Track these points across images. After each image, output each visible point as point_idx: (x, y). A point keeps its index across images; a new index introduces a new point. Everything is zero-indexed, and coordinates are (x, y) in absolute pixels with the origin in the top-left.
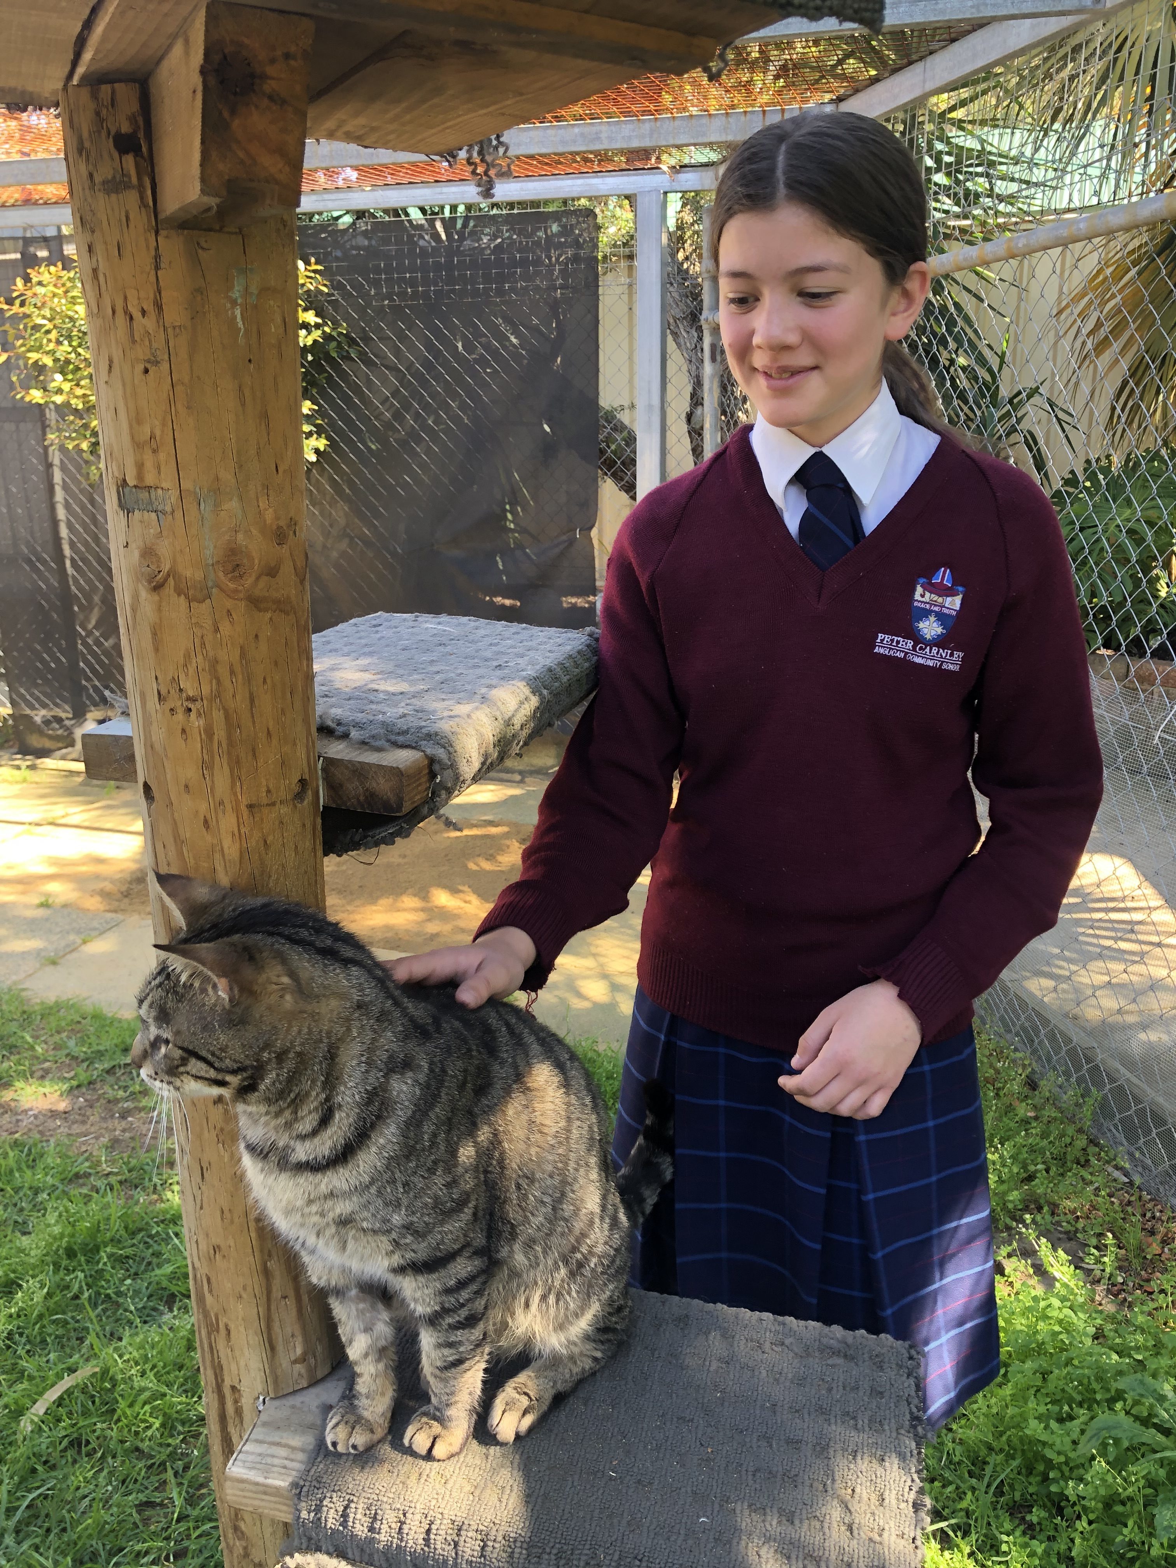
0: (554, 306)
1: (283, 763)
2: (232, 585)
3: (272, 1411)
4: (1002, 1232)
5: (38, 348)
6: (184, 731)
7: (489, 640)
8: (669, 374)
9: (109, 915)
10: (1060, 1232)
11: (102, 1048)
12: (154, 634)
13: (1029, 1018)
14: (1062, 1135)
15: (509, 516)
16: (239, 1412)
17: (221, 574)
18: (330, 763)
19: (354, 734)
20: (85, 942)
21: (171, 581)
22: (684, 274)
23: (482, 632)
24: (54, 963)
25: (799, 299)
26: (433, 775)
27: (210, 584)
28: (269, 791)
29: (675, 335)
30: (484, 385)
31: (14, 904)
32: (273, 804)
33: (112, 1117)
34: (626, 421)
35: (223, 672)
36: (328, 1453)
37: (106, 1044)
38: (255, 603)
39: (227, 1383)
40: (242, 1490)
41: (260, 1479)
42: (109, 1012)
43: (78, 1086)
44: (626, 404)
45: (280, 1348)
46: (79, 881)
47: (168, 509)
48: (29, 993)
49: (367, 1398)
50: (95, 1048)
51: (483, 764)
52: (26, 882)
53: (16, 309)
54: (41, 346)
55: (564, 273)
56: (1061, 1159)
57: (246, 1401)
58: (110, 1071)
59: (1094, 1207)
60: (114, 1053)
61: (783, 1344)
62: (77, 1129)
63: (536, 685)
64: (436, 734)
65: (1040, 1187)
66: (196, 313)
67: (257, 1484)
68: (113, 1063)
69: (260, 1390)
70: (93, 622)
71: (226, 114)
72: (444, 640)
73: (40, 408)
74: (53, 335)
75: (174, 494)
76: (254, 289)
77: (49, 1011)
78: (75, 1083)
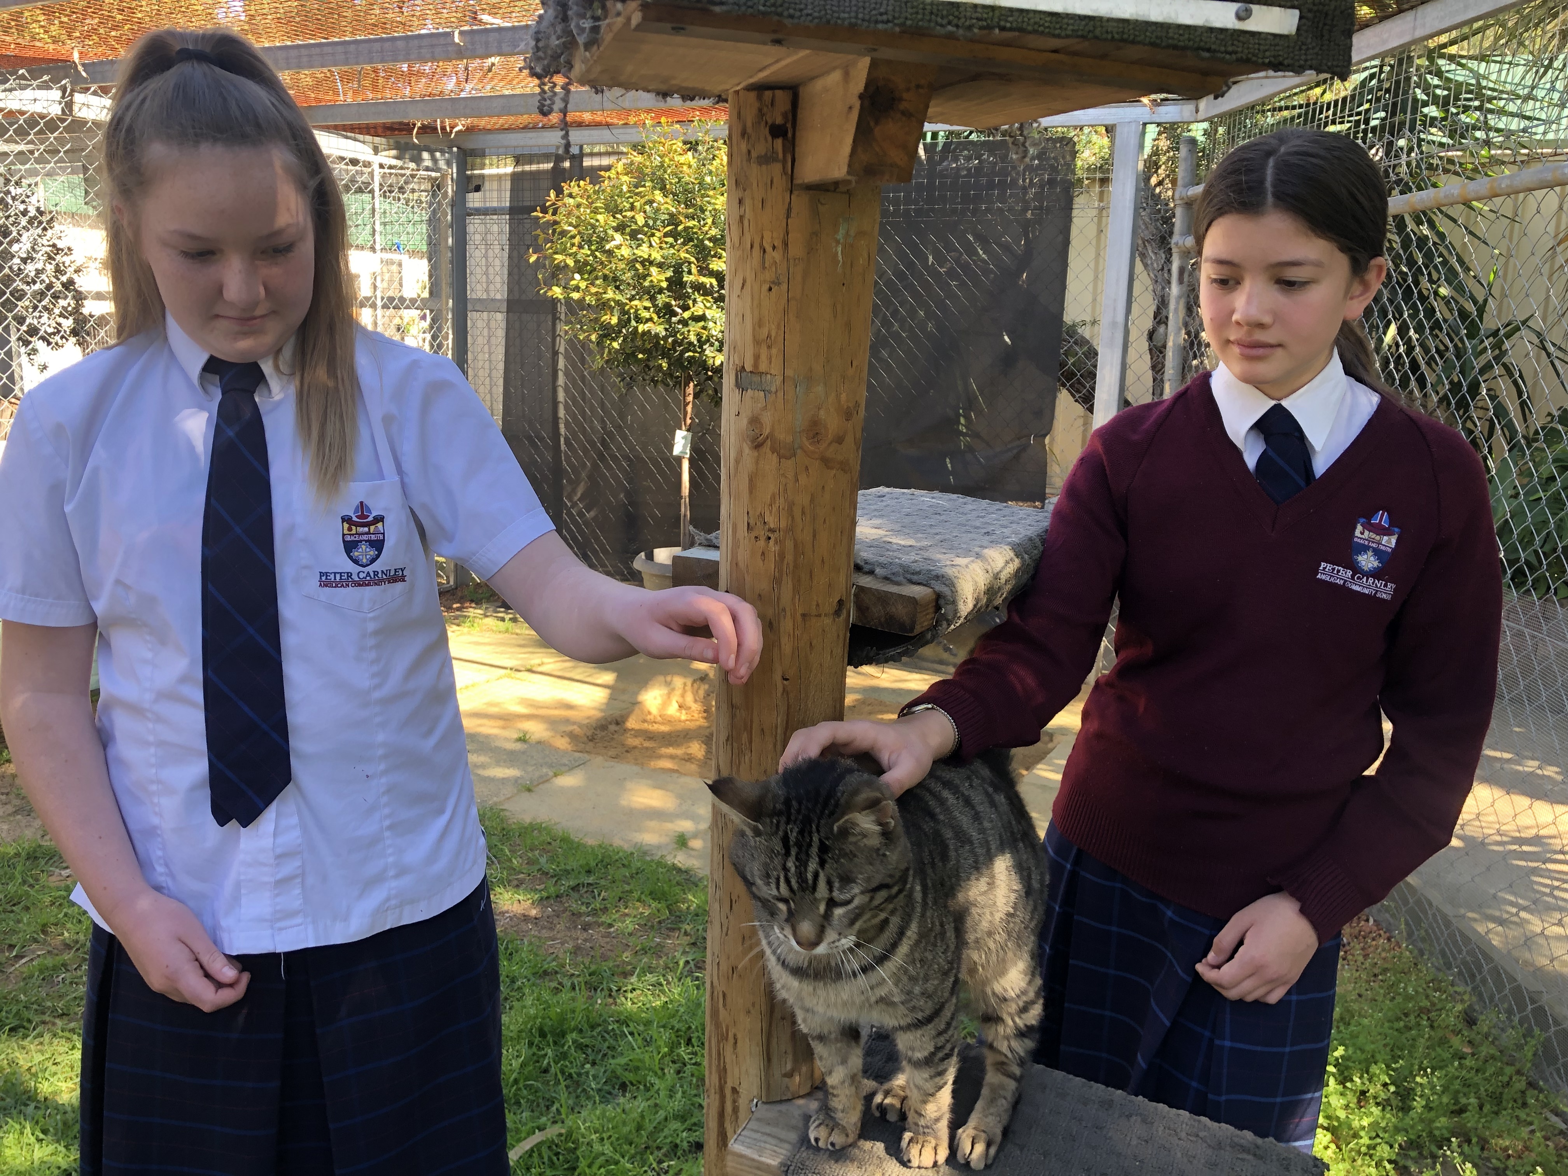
0: (1026, 226)
1: (830, 585)
2: (811, 448)
3: (764, 1111)
4: (1426, 1158)
5: (563, 251)
6: (763, 554)
7: (975, 514)
8: (1135, 293)
9: (577, 755)
10: (1489, 1168)
11: (569, 868)
12: (751, 480)
13: (1471, 953)
14: (1500, 1072)
15: (962, 420)
16: (736, 1110)
17: (804, 439)
18: (861, 589)
19: (878, 571)
20: (556, 775)
21: (769, 442)
22: (1156, 198)
23: (970, 507)
24: (529, 790)
25: (1276, 286)
26: (938, 608)
27: (796, 446)
28: (818, 605)
29: (1143, 256)
30: (951, 295)
31: (496, 736)
32: (819, 616)
33: (575, 927)
34: (1087, 335)
35: (797, 512)
36: (809, 1146)
37: (572, 864)
38: (826, 462)
39: (729, 1085)
40: (741, 1164)
41: (756, 1157)
42: (575, 837)
43: (548, 898)
44: (1088, 319)
45: (775, 1060)
46: (553, 723)
47: (773, 389)
48: (507, 814)
49: (843, 1112)
50: (563, 867)
51: (975, 606)
52: (507, 719)
53: (549, 217)
54: (565, 250)
55: (1039, 196)
56: (1497, 1099)
57: (742, 1102)
58: (575, 888)
59: (1526, 1148)
60: (579, 873)
61: (1197, 1136)
62: (545, 933)
63: (1018, 550)
64: (943, 576)
65: (1471, 1120)
66: (811, 250)
67: (753, 1160)
68: (577, 882)
69: (755, 1093)
70: (579, 495)
71: (872, 124)
72: (939, 510)
73: (554, 301)
74: (577, 240)
75: (779, 379)
76: (852, 233)
77: (526, 831)
78: (545, 894)
